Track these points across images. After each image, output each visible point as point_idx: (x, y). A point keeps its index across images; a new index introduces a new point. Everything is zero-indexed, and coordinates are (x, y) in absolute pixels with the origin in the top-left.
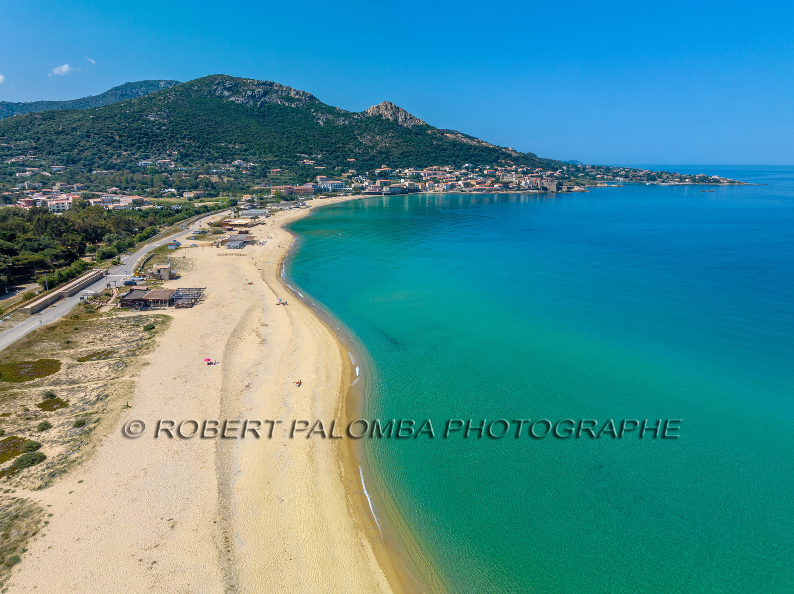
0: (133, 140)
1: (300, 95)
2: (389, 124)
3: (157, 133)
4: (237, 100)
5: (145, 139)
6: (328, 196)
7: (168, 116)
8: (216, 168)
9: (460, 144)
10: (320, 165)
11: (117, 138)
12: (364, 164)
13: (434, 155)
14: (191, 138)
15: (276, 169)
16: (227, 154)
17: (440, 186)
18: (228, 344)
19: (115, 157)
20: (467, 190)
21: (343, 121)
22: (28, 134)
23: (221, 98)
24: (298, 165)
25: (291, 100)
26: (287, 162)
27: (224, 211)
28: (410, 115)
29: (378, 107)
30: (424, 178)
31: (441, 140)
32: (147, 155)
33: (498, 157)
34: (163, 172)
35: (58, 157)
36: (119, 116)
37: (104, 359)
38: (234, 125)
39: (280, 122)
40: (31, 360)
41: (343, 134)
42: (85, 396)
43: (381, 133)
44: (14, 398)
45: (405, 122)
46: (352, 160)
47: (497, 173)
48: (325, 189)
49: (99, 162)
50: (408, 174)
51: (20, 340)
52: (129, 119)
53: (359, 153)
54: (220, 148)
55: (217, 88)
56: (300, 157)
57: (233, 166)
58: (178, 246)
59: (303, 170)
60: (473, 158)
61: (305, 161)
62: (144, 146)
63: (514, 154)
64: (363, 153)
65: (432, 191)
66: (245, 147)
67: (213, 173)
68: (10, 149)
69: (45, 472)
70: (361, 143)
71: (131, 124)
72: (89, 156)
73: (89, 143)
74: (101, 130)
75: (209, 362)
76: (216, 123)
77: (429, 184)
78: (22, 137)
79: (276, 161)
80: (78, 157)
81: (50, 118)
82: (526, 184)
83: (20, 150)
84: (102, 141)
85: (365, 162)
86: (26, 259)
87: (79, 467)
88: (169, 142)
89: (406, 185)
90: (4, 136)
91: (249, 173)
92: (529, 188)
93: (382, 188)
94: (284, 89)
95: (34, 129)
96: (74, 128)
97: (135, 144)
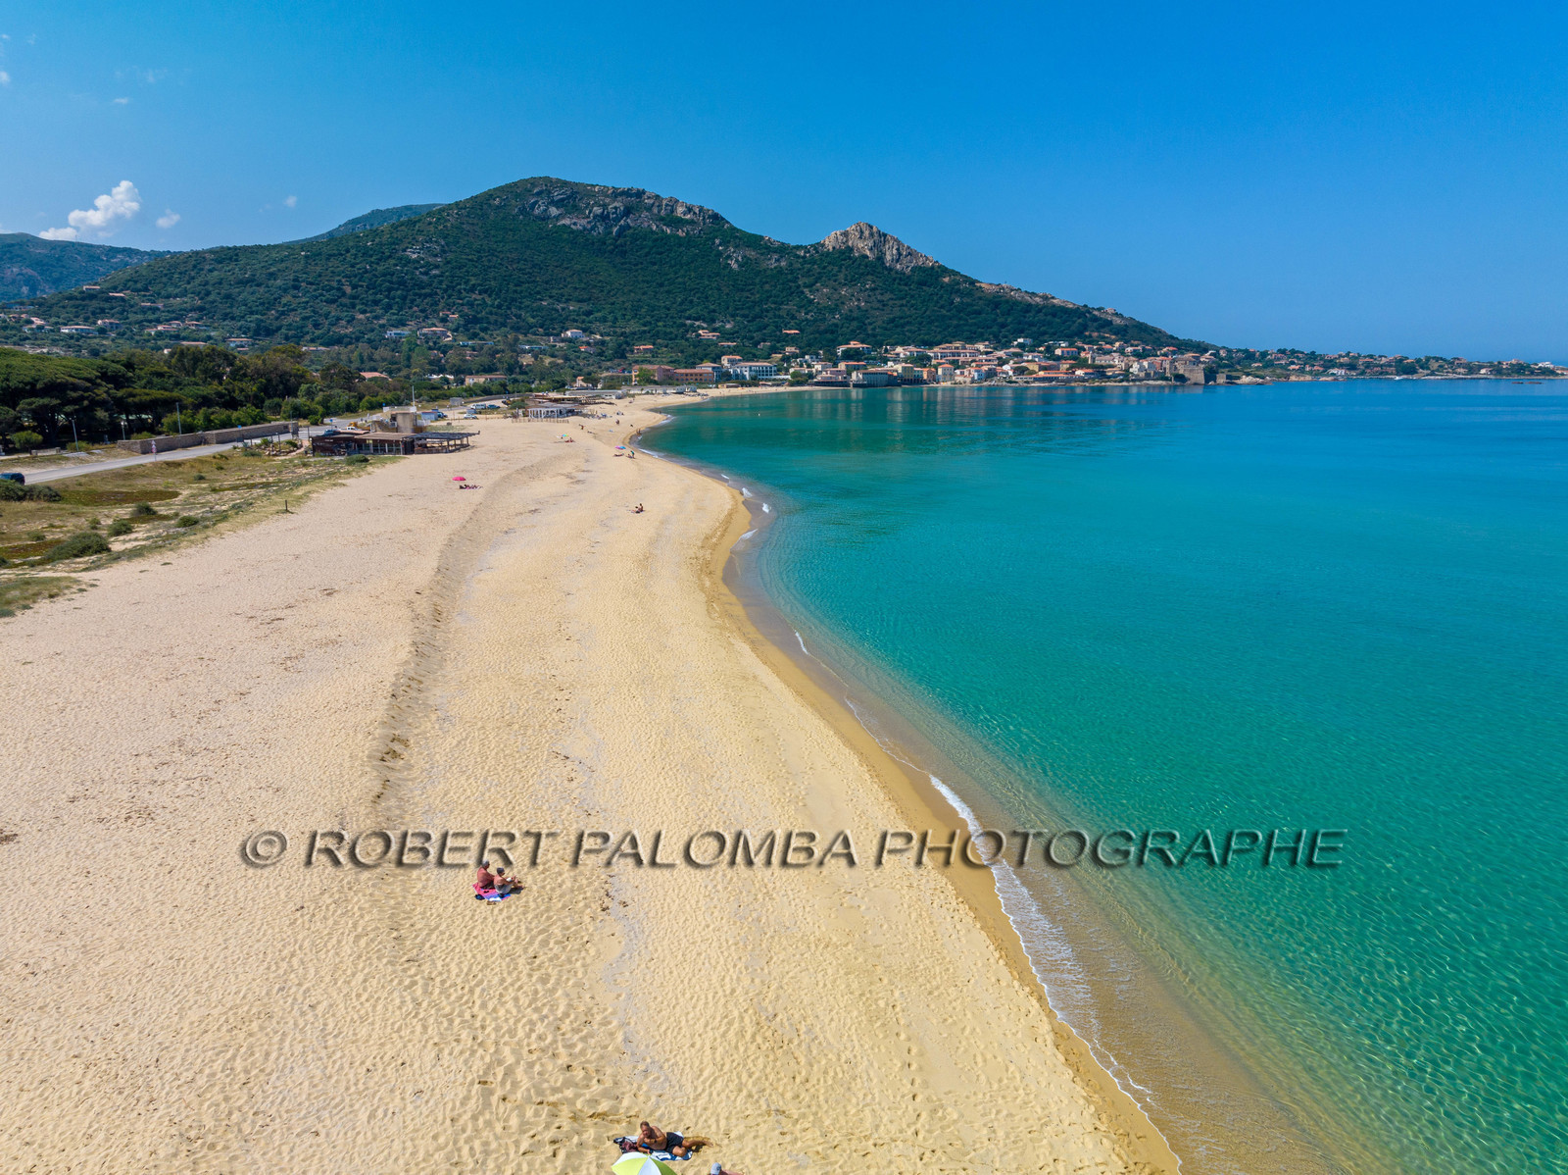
0: (376, 294)
1: (695, 213)
2: (866, 266)
3: (422, 282)
4: (575, 224)
5: (399, 292)
6: (743, 385)
7: (444, 252)
8: (529, 342)
9: (1007, 302)
10: (728, 340)
11: (348, 290)
12: (816, 338)
13: (955, 322)
14: (485, 292)
15: (645, 345)
16: (552, 320)
17: (966, 373)
18: (508, 477)
19: (344, 322)
20: (1021, 380)
21: (777, 260)
22: (188, 287)
23: (543, 219)
24: (687, 340)
25: (678, 223)
26: (665, 333)
28: (909, 248)
29: (845, 234)
30: (934, 362)
31: (969, 294)
32: (401, 320)
33: (1085, 327)
34: (430, 349)
35: (239, 324)
36: (353, 251)
38: (567, 268)
39: (655, 264)
40: (124, 490)
41: (775, 286)
43: (851, 282)
44: (79, 516)
45: (897, 261)
46: (793, 331)
47: (1083, 355)
48: (737, 375)
49: (313, 333)
50: (902, 356)
51: (112, 471)
52: (371, 256)
53: (807, 320)
54: (540, 309)
55: (536, 202)
56: (692, 326)
57: (563, 341)
59: (695, 347)
60: (1034, 329)
61: (700, 332)
62: (397, 303)
63: (1117, 321)
64: (815, 321)
65: (949, 382)
66: (585, 307)
68: (154, 310)
69: (102, 559)
70: (811, 302)
71: (375, 266)
72: (296, 322)
73: (297, 300)
74: (320, 276)
75: (462, 484)
76: (534, 266)
77: (944, 369)
78: (177, 291)
79: (644, 332)
80: (276, 324)
81: (231, 259)
82: (1140, 370)
83: (173, 312)
84: (322, 295)
85: (817, 335)
87: (170, 553)
88: (443, 298)
89: (897, 371)
90: (146, 290)
91: (591, 350)
92: (1148, 376)
93: (849, 374)
94: (664, 202)
95: (200, 279)
96: (271, 274)
97: (380, 300)
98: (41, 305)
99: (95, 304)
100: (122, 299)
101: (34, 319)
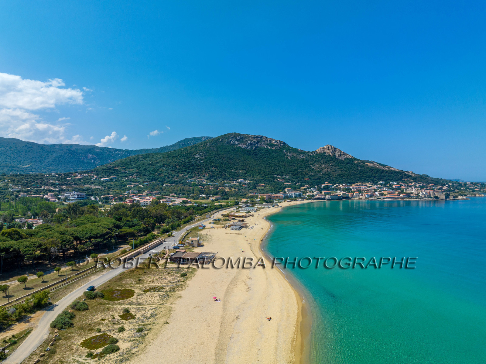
0: (185, 168)
1: (278, 142)
2: (330, 158)
3: (198, 164)
4: (242, 146)
5: (192, 168)
6: (292, 200)
7: (205, 155)
8: (228, 183)
9: (376, 169)
10: (287, 182)
11: (178, 167)
12: (314, 181)
13: (359, 176)
14: (216, 167)
15: (262, 184)
16: (235, 176)
17: (363, 195)
18: (228, 289)
19: (176, 177)
20: (382, 198)
21: (302, 156)
22: (135, 165)
23: (233, 145)
24: (275, 182)
25: (272, 145)
26: (268, 180)
27: (231, 208)
28: (343, 152)
29: (324, 148)
30: (353, 190)
31: (363, 167)
32: (192, 176)
33: (402, 177)
34: (200, 185)
35: (148, 177)
36: (180, 155)
37: (157, 292)
38: (239, 159)
39: (265, 158)
40: (120, 289)
41: (302, 164)
42: (145, 313)
43: (325, 163)
44: (109, 310)
45: (340, 156)
46: (307, 179)
47: (402, 187)
48: (290, 196)
49: (167, 180)
50: (342, 188)
51: (116, 277)
52: (185, 157)
53: (311, 175)
54: (231, 172)
55: (232, 140)
56: (276, 177)
57: (238, 183)
58: (204, 227)
59: (277, 185)
60: (385, 178)
61: (279, 179)
62: (191, 171)
63: (413, 175)
64: (314, 175)
65: (358, 198)
67: (226, 186)
68: (125, 173)
69: (118, 358)
70: (313, 169)
71: (185, 160)
72: (163, 177)
73: (164, 170)
74: (170, 163)
75: (216, 299)
76: (230, 159)
77: (356, 194)
78: (132, 167)
79: (262, 180)
80: (157, 177)
82: (423, 194)
83: (130, 173)
84: (170, 169)
86: (125, 231)
87: (136, 358)
88: (204, 169)
89: (341, 194)
90: (124, 166)
91: (246, 186)
92: (425, 197)
93: (326, 196)
94: (269, 139)
95: (138, 163)
96: (157, 162)
97: (186, 170)
98: (97, 171)
99: (110, 171)
100: (117, 170)
101: (94, 176)
